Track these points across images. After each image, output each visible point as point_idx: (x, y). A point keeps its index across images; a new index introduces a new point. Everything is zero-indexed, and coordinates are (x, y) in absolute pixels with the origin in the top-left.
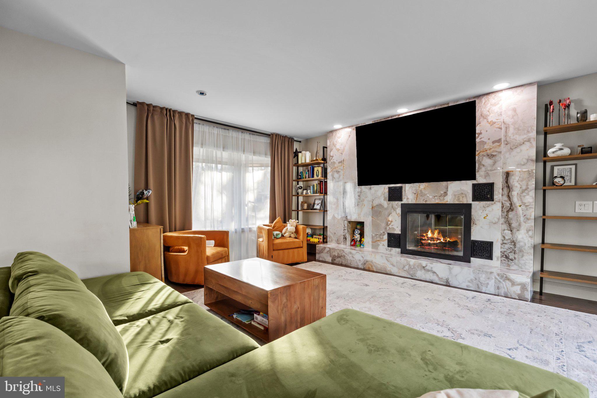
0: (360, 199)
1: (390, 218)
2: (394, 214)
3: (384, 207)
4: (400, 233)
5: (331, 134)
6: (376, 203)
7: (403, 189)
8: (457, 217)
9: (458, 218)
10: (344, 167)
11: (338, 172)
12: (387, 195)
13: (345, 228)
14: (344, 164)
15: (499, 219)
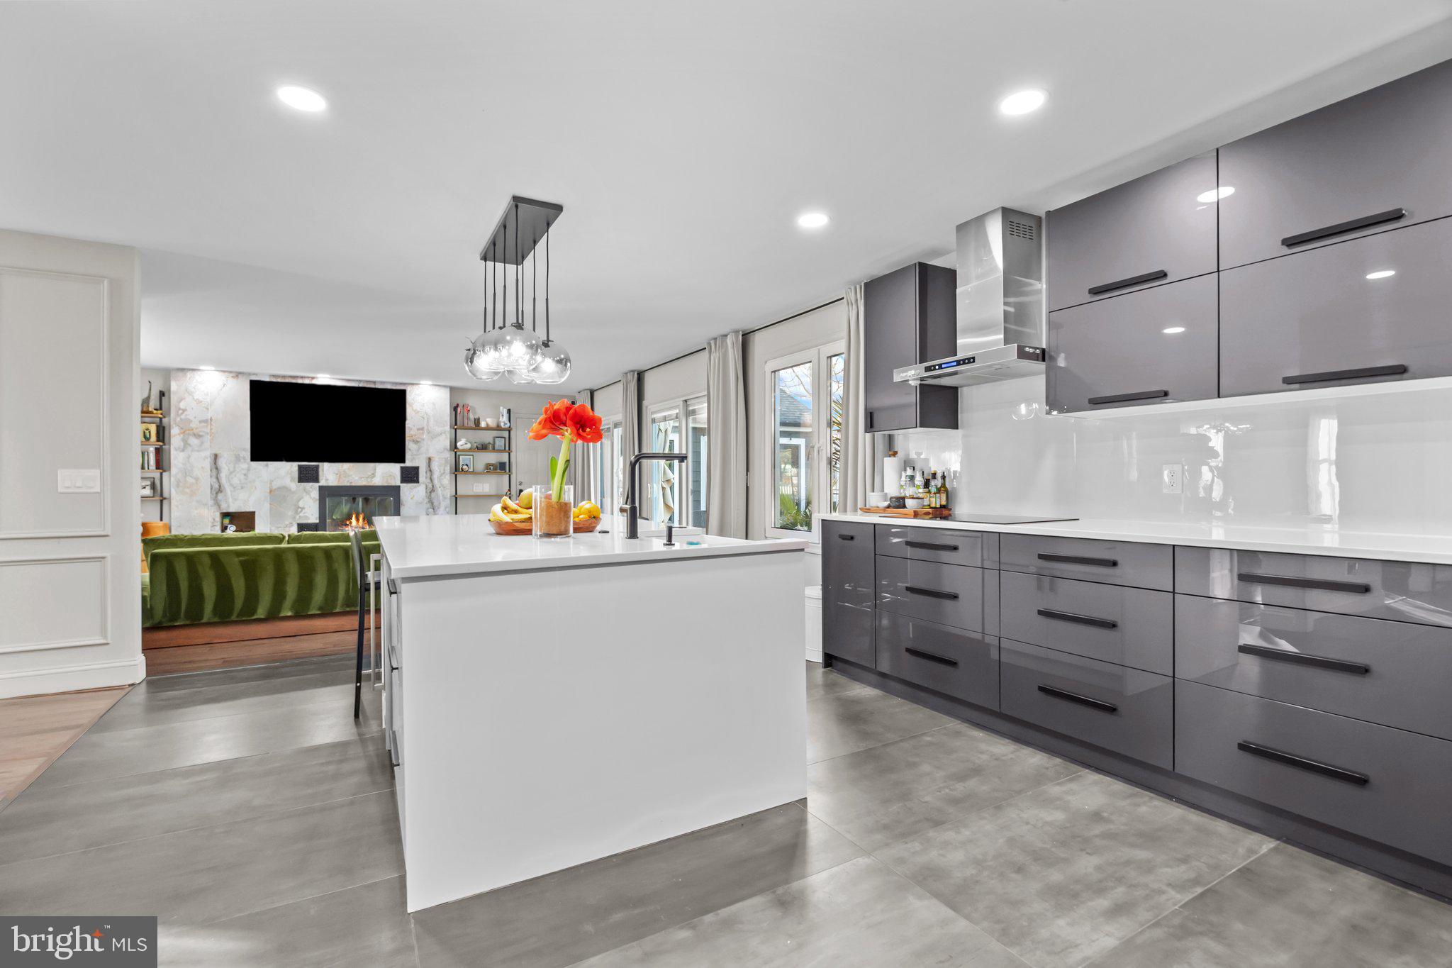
0: (246, 479)
1: (301, 504)
2: (306, 498)
3: (290, 490)
4: (318, 521)
5: (180, 374)
6: (276, 485)
7: (320, 469)
8: (386, 499)
9: (387, 501)
10: (211, 429)
11: (198, 436)
12: (296, 475)
13: (215, 524)
14: (211, 424)
15: (423, 499)
